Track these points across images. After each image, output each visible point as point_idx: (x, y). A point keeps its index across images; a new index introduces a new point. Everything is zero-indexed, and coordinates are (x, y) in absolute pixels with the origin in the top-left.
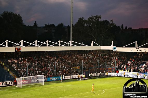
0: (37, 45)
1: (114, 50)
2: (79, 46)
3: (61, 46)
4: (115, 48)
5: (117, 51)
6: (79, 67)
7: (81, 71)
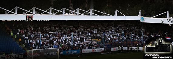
0: (52, 13)
1: (142, 21)
3: (79, 14)
4: (142, 19)
6: (100, 39)
7: (102, 44)
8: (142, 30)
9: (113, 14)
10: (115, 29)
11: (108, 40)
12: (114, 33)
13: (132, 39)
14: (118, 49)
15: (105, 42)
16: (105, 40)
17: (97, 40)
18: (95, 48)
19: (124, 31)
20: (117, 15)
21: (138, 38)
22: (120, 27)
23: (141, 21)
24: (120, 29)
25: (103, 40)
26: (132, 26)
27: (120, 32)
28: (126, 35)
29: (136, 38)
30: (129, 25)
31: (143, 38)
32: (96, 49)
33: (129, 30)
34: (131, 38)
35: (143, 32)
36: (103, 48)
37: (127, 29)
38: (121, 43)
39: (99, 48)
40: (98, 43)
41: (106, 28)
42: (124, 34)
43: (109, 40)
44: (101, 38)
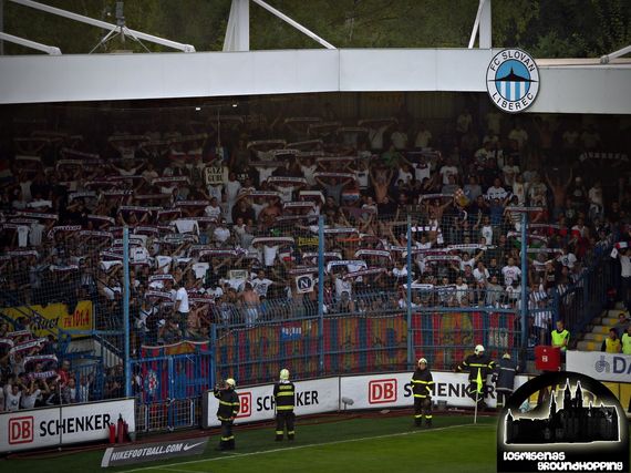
1: (508, 99)
2: (84, 50)
4: (512, 77)
5: (536, 109)
6: (83, 306)
7: (112, 360)
8: (519, 195)
9: (211, 40)
10: (233, 187)
11: (171, 313)
12: (222, 234)
13: (416, 295)
14: (279, 401)
15: (138, 338)
16: (135, 312)
17: (56, 310)
18: (40, 405)
19: (332, 213)
20: (254, 46)
21: (472, 281)
22: (288, 169)
23: (498, 101)
24: (285, 194)
25: (120, 313)
26: (412, 157)
27: (291, 223)
28: (345, 247)
29: (453, 277)
30: (377, 143)
31: (532, 279)
32: (51, 414)
33: (382, 194)
34: (404, 280)
35: (530, 217)
36: (119, 395)
37: (352, 186)
38: (305, 340)
39: (77, 401)
40: (71, 347)
41: (141, 186)
42: (333, 242)
43: (184, 308)
44: (97, 297)
